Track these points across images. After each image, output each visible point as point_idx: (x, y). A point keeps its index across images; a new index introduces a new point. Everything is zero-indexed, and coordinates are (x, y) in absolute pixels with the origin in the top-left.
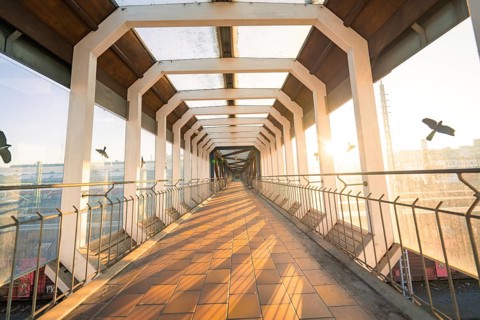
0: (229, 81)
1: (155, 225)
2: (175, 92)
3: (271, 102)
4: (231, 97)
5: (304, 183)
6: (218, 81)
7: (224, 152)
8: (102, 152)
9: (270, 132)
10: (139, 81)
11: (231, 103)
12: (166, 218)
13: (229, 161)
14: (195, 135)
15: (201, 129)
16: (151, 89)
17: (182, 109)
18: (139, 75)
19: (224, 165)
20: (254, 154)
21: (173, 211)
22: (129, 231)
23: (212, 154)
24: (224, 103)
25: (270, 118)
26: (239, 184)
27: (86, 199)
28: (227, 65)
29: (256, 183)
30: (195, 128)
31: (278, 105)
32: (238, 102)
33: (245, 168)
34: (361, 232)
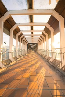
0: (32, 28)
1: (16, 58)
2: (20, 30)
3: (41, 33)
4: (32, 32)
5: (47, 51)
6: (29, 28)
7: (30, 44)
8: (5, 43)
9: (41, 40)
10: (13, 28)
11: (32, 33)
12: (18, 57)
13: (32, 46)
14: (24, 40)
15: (25, 39)
16: (15, 30)
17: (21, 34)
18: (12, 27)
19: (30, 47)
20: (37, 45)
21: (19, 56)
22: (10, 59)
23: (28, 45)
24: (31, 33)
25: (41, 37)
26: (34, 51)
27: (2, 52)
28: (32, 24)
29: (37, 51)
30: (24, 39)
31: (43, 34)
32: (34, 33)
33: (35, 48)
34: (59, 61)
